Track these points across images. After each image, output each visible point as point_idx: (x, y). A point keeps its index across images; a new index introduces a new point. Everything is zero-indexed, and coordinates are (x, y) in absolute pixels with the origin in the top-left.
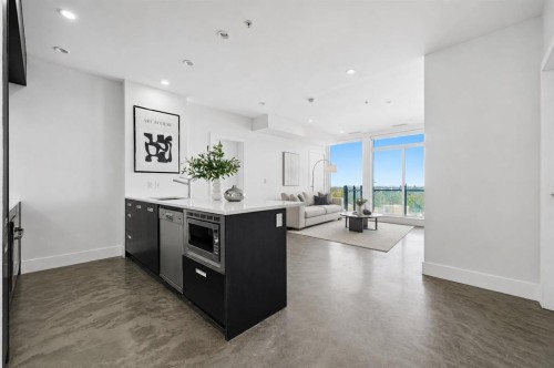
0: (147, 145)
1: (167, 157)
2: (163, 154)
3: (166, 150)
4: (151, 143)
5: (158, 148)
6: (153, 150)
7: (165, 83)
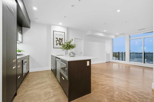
0: (56, 41)
1: (61, 44)
2: (60, 43)
3: (61, 42)
4: (58, 40)
5: (59, 41)
6: (58, 42)
7: (60, 24)
